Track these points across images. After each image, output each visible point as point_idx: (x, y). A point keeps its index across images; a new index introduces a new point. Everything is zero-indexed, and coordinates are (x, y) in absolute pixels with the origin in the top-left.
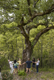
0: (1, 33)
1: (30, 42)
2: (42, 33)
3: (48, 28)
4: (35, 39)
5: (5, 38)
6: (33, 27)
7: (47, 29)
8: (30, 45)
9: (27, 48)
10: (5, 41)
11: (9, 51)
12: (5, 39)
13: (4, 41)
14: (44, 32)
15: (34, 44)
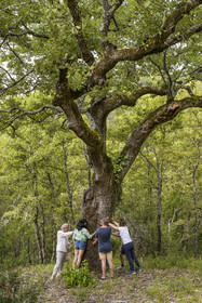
0: (2, 130)
1: (108, 160)
2: (153, 126)
3: (172, 107)
4: (126, 149)
5: (19, 148)
6: (120, 101)
7: (170, 107)
8: (109, 169)
9: (97, 183)
10: (24, 158)
11: (36, 195)
12: (20, 153)
13: (16, 157)
14: (161, 121)
15: (124, 166)
